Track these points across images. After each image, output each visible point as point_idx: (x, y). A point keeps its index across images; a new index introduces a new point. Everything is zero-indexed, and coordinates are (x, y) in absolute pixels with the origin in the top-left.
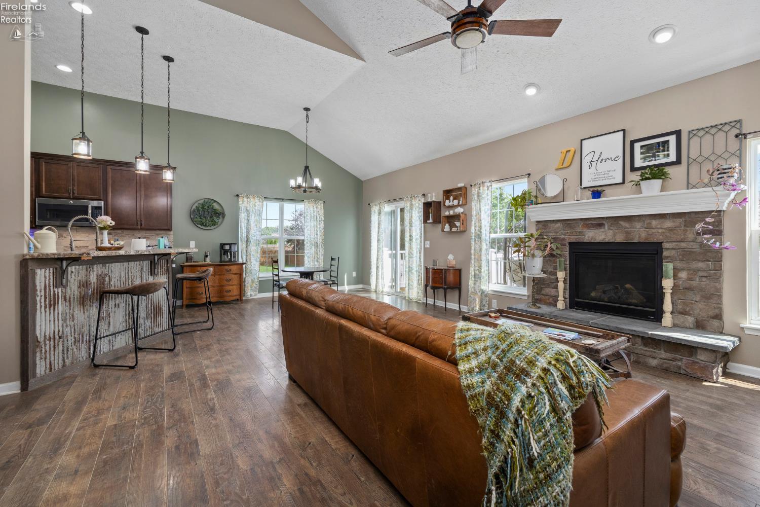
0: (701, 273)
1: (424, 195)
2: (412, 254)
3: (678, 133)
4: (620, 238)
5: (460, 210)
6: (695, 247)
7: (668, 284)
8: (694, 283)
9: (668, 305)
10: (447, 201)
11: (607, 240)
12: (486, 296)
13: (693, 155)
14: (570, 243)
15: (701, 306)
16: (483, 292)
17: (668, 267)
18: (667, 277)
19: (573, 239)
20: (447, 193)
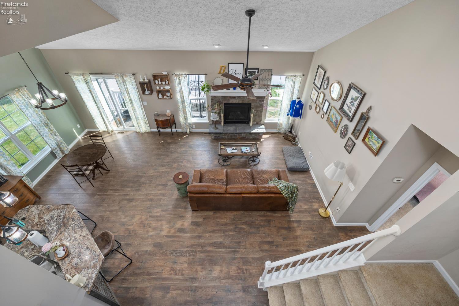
0: (259, 111)
1: (134, 74)
2: (135, 110)
3: (258, 69)
4: (240, 102)
5: (167, 87)
6: (258, 105)
7: (252, 115)
8: (257, 114)
9: (252, 120)
10: (157, 82)
11: (237, 102)
12: (190, 125)
13: (261, 78)
14: (224, 103)
15: (258, 119)
16: (189, 123)
17: (253, 111)
18: (252, 114)
19: (226, 102)
20: (155, 77)
